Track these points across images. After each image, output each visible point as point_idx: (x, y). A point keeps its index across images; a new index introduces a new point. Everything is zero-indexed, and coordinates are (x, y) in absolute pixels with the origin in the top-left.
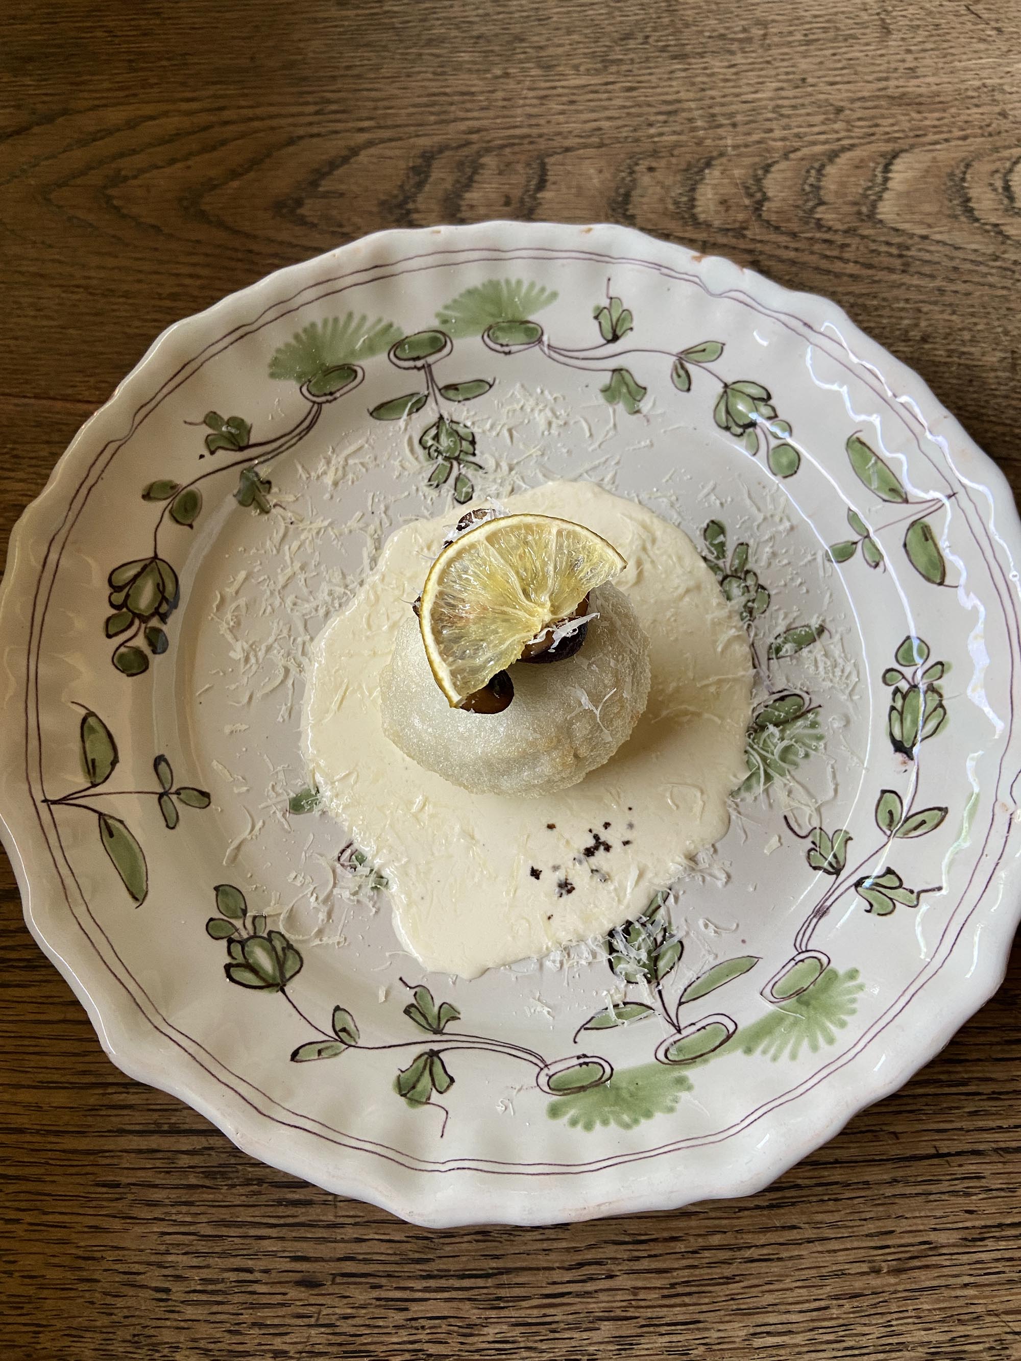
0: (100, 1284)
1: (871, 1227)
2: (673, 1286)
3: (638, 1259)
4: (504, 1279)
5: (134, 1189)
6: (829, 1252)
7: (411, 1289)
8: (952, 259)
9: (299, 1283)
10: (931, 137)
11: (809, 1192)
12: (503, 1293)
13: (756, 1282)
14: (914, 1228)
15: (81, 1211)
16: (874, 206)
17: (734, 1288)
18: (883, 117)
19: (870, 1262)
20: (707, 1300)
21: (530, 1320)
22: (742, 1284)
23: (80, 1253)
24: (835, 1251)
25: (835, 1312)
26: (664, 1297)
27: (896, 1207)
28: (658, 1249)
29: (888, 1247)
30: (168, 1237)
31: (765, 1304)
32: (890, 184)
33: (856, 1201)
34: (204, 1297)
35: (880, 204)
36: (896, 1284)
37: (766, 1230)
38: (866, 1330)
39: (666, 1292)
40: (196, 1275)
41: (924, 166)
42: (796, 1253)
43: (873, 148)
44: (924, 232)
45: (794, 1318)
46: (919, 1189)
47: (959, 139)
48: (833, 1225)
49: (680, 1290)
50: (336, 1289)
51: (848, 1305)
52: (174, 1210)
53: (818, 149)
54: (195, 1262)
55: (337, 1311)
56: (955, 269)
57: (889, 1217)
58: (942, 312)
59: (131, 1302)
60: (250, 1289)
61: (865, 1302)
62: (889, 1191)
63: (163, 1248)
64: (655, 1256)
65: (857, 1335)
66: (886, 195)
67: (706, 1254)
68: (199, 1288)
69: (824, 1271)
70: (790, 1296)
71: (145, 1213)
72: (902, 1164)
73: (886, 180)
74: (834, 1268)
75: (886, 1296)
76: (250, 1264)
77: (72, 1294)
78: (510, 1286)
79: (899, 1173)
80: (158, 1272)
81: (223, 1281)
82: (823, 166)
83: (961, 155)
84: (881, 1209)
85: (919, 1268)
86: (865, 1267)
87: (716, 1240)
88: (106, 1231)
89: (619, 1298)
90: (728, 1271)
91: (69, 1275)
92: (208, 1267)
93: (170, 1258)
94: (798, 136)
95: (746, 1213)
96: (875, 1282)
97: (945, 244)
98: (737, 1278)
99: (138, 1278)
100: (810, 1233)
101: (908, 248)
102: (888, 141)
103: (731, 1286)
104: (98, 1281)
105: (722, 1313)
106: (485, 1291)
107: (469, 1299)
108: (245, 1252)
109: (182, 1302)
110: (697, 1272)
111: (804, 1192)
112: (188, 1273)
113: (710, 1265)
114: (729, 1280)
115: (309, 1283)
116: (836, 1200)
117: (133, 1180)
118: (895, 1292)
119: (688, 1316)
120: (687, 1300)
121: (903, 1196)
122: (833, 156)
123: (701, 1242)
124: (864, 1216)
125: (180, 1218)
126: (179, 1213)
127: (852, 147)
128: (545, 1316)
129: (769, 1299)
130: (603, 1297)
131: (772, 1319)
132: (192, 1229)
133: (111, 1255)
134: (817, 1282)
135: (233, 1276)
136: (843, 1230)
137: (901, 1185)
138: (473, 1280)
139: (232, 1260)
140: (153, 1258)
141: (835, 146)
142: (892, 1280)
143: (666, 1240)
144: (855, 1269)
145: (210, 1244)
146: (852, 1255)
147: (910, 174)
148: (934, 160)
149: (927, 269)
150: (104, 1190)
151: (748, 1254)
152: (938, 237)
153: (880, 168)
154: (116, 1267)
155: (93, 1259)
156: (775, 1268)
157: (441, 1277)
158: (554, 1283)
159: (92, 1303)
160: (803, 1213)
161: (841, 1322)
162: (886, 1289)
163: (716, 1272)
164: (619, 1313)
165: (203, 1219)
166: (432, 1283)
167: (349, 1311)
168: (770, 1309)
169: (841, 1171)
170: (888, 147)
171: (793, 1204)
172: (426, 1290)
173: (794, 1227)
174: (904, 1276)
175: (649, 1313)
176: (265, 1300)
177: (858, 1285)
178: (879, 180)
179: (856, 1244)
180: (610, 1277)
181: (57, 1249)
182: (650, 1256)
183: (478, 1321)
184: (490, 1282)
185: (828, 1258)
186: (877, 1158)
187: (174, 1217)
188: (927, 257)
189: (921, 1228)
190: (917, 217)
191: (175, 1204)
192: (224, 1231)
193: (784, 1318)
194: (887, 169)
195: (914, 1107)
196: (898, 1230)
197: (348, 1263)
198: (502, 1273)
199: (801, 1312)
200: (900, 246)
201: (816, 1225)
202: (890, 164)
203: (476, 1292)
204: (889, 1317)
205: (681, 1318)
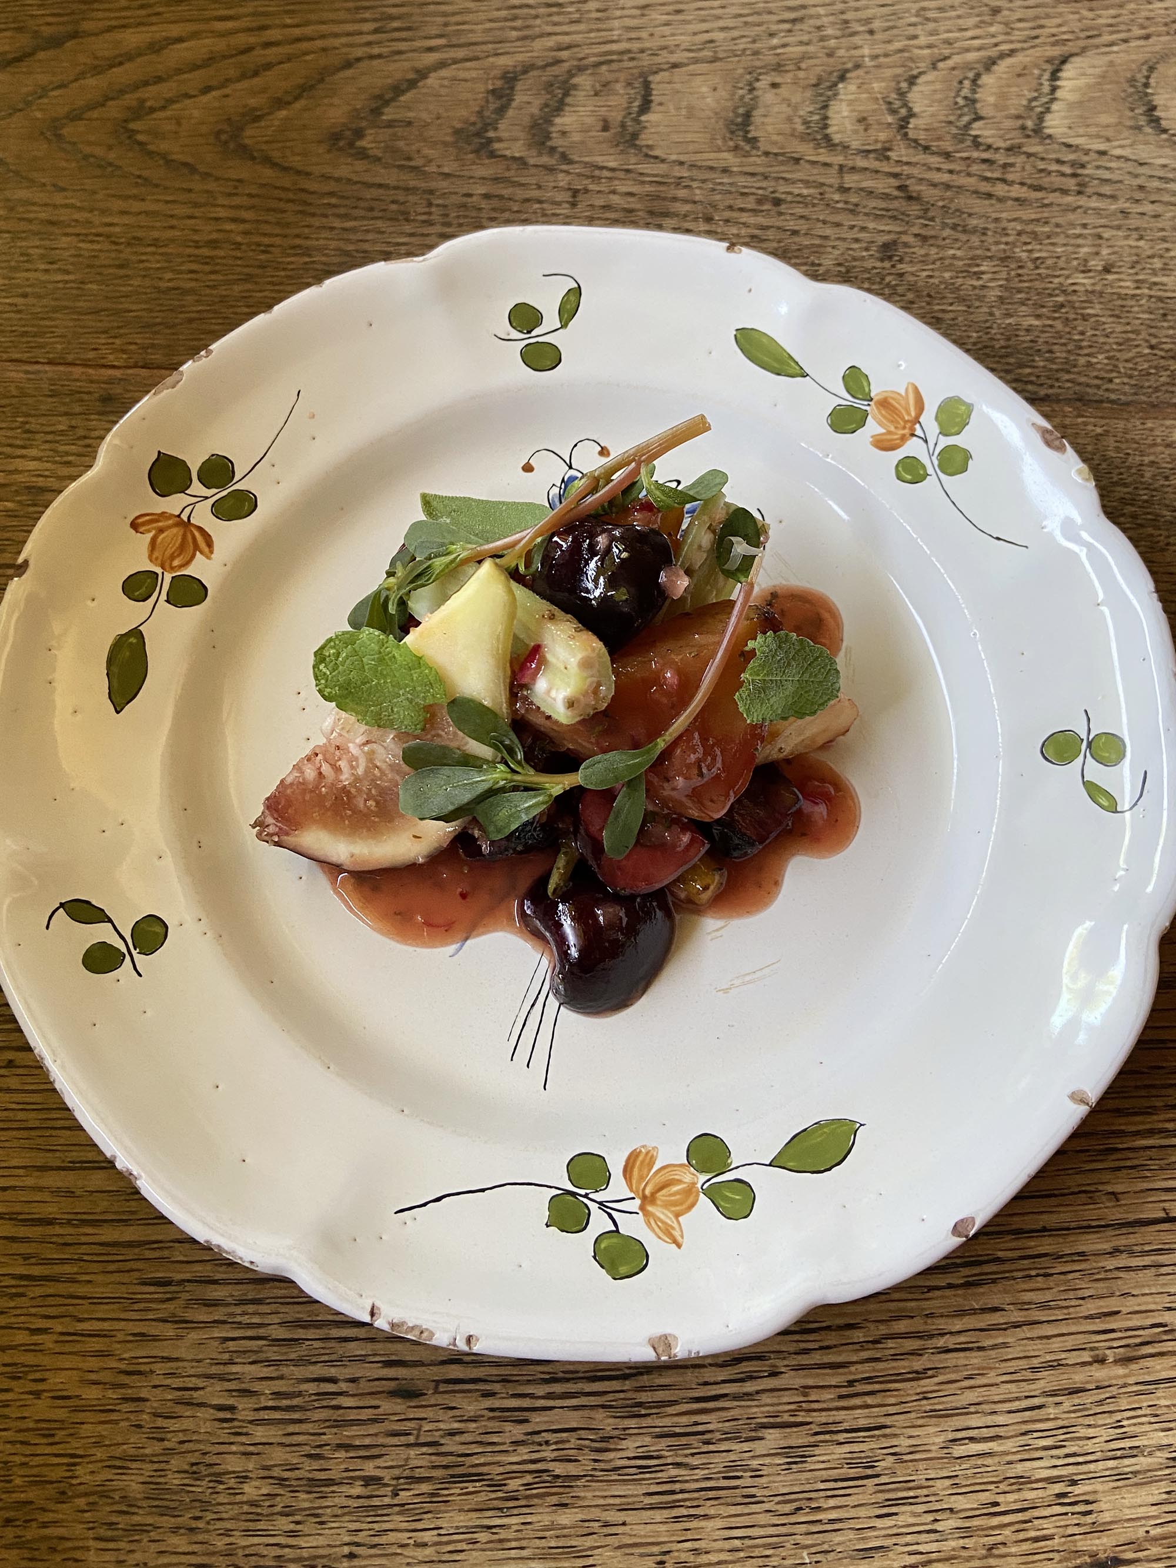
0: (148, 1404)
1: (1091, 1307)
2: (851, 1383)
3: (806, 1351)
4: (645, 1380)
5: (189, 1287)
6: (1041, 1338)
7: (531, 1396)
8: (1136, 176)
9: (393, 1394)
10: (1106, 38)
11: (1013, 1267)
12: (644, 1397)
13: (953, 1377)
14: (1143, 1308)
15: (122, 1316)
16: (1041, 118)
17: (927, 1384)
18: (1048, 16)
19: (1092, 1349)
20: (893, 1400)
21: (678, 1430)
22: (936, 1380)
23: (123, 1366)
24: (1048, 1337)
25: (1052, 1411)
26: (841, 1397)
27: (1119, 1282)
28: (831, 1339)
29: (1113, 1331)
30: (231, 1343)
31: (965, 1403)
32: (1059, 94)
33: (1070, 1276)
34: (277, 1415)
35: (1048, 117)
36: (1125, 1376)
37: (961, 1313)
38: (1091, 1432)
39: (844, 1391)
40: (267, 1388)
41: (1098, 71)
42: (1000, 1340)
43: (1037, 52)
44: (1102, 147)
45: (1000, 1419)
46: (1147, 1260)
47: (1140, 38)
48: (1044, 1306)
49: (860, 1388)
50: (439, 1399)
51: (1068, 1403)
52: (238, 1310)
53: (972, 56)
54: (266, 1372)
55: (442, 1426)
56: (1141, 188)
57: (1112, 1295)
58: (1127, 237)
59: (187, 1424)
60: (334, 1403)
61: (1087, 1399)
62: (1111, 1263)
63: (226, 1356)
64: (828, 1347)
65: (1080, 1439)
66: (1055, 107)
67: (890, 1344)
68: (270, 1403)
69: (1035, 1362)
70: (995, 1394)
71: (202, 1315)
72: (1124, 1230)
73: (1054, 89)
74: (1048, 1358)
75: (1114, 1391)
76: (333, 1372)
77: (114, 1416)
78: (652, 1388)
79: (1122, 1242)
80: (219, 1386)
81: (300, 1394)
82: (978, 76)
83: (1141, 57)
84: (1100, 1285)
85: (1152, 1356)
86: (1086, 1357)
87: (901, 1326)
88: (155, 1338)
89: (785, 1400)
90: (918, 1364)
91: (110, 1394)
92: (281, 1378)
93: (234, 1369)
94: (948, 42)
95: (938, 1293)
96: (1099, 1373)
97: (1127, 160)
98: (930, 1373)
99: (195, 1394)
100: (1017, 1316)
101: (1083, 166)
102: (1054, 44)
103: (922, 1382)
104: (147, 1400)
105: (913, 1415)
106: (622, 1395)
107: (603, 1407)
108: (326, 1358)
109: (251, 1422)
110: (880, 1365)
111: (1007, 1267)
112: (256, 1387)
113: (895, 1357)
114: (919, 1375)
115: (408, 1393)
116: (1046, 1275)
117: (187, 1276)
118: (1125, 1386)
119: (871, 1421)
120: (869, 1400)
121: (1128, 1269)
122: (990, 64)
123: (883, 1330)
124: (1080, 1294)
125: (245, 1319)
126: (244, 1314)
127: (1012, 53)
128: (696, 1424)
129: (971, 1396)
130: (766, 1399)
131: (974, 1421)
132: (261, 1332)
133: (160, 1368)
134: (1029, 1375)
135: (312, 1388)
136: (1057, 1312)
137: (1124, 1255)
138: (607, 1383)
139: (311, 1368)
140: (214, 1370)
141: (993, 52)
142: (1120, 1371)
143: (840, 1328)
144: (1073, 1358)
145: (284, 1350)
146: (1070, 1342)
147: (1082, 82)
148: (1111, 64)
149: (1106, 189)
150: (152, 1289)
151: (941, 1342)
152: (1118, 152)
153: (1047, 76)
154: (168, 1382)
155: (140, 1373)
156: (975, 1359)
157: (568, 1380)
158: (706, 1384)
159: (139, 1426)
160: (1006, 1292)
161: (1060, 1423)
162: (1114, 1382)
163: (903, 1366)
164: (786, 1418)
165: (275, 1319)
166: (557, 1388)
167: (456, 1425)
168: (972, 1409)
169: (1049, 1240)
170: (1056, 51)
171: (994, 1281)
172: (549, 1396)
173: (995, 1309)
174: (1134, 1366)
175: (823, 1417)
176: (353, 1415)
177: (1079, 1377)
178: (1046, 88)
179: (1073, 1329)
180: (774, 1374)
181: (93, 1363)
182: (821, 1348)
183: (616, 1433)
184: (628, 1385)
185: (1039, 1345)
186: (1094, 1223)
187: (238, 1319)
188: (1107, 175)
189: (1153, 1307)
190: (1093, 130)
191: (242, 1302)
192: (300, 1333)
193: (990, 1420)
194: (1054, 76)
195: (1136, 1162)
196: (1125, 1310)
197: (453, 1366)
198: (642, 1374)
199: (1010, 1412)
200: (1073, 164)
201: (1023, 1306)
202: (1058, 70)
203: (610, 1397)
204: (1118, 1416)
205: (862, 1423)
